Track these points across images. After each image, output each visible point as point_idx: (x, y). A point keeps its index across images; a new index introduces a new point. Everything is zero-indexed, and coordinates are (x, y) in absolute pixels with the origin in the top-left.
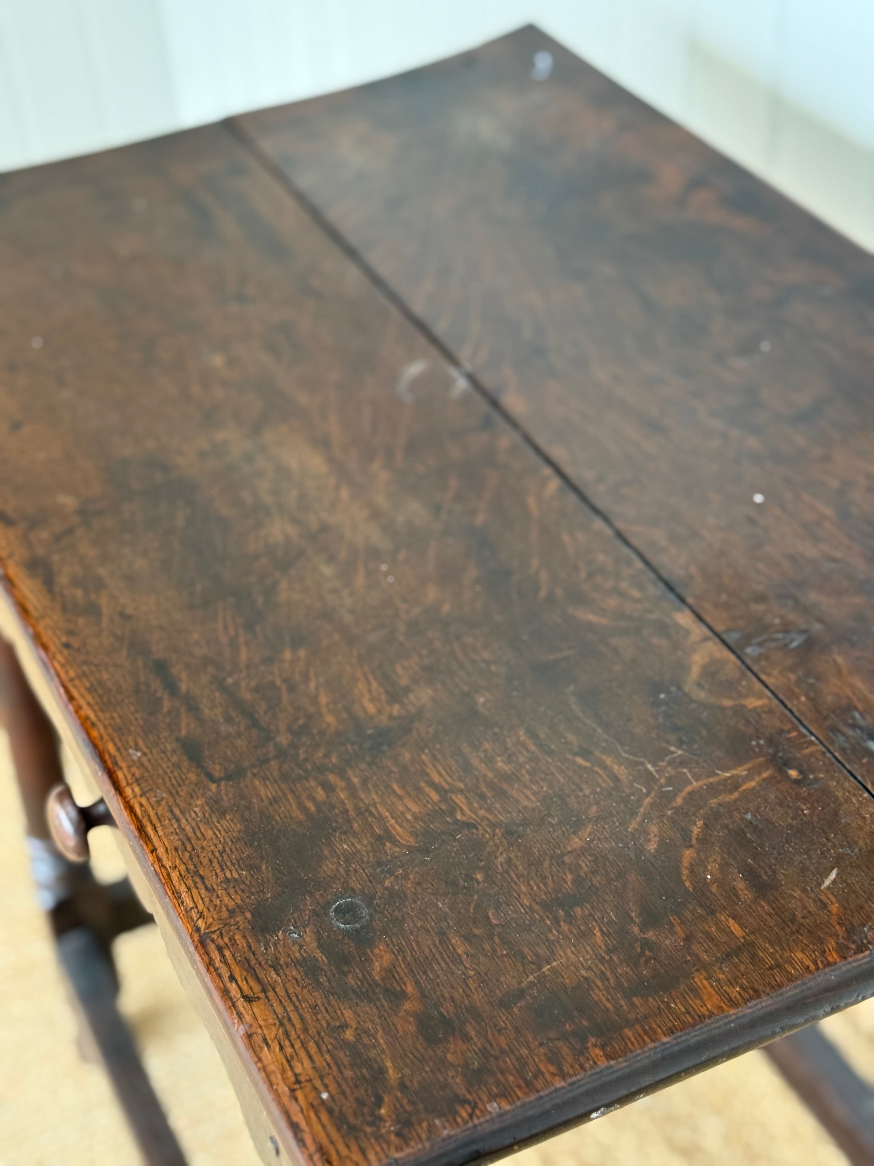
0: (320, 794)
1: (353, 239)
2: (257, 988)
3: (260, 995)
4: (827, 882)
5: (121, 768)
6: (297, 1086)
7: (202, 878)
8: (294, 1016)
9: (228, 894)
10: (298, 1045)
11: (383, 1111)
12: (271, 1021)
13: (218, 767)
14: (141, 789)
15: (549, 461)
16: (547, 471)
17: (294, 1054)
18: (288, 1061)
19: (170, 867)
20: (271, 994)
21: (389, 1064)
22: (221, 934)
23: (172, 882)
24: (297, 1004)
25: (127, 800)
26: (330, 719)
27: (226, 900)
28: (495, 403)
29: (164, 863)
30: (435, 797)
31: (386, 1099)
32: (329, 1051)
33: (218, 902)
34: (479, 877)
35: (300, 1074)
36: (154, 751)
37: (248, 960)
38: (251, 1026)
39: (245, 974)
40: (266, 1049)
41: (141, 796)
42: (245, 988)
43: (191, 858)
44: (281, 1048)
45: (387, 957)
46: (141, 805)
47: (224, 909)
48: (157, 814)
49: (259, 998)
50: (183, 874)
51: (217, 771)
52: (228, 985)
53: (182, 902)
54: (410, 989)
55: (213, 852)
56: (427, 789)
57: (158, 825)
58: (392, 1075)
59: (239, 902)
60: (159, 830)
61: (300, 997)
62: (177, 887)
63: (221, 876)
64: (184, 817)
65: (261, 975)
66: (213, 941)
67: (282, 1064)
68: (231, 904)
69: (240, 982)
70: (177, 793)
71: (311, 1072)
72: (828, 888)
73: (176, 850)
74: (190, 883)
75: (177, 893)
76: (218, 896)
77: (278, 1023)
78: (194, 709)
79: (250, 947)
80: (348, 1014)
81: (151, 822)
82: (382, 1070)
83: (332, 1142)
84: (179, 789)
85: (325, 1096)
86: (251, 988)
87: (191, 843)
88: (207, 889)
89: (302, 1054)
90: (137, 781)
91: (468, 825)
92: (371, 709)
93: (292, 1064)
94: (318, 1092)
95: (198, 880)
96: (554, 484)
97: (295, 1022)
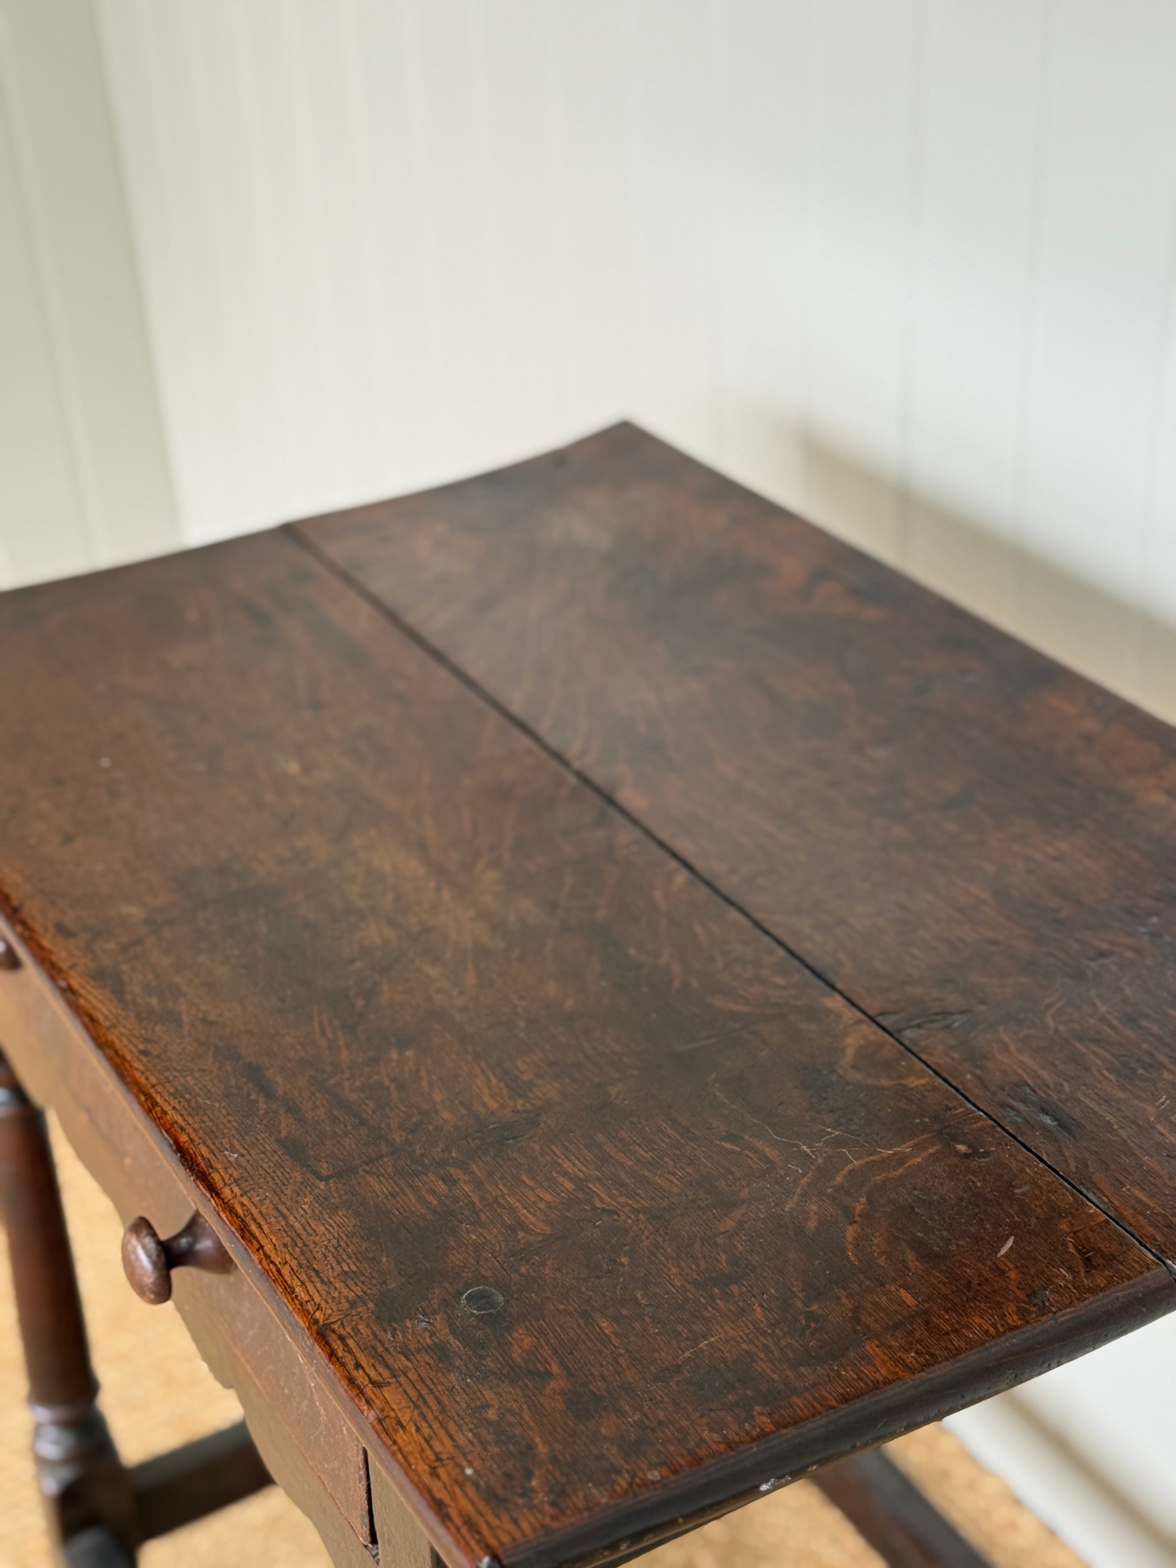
0: (442, 1187)
1: (438, 643)
2: (386, 1374)
3: (390, 1380)
4: (1004, 1251)
5: (216, 1170)
6: (437, 1464)
7: (317, 1272)
8: (430, 1399)
9: (347, 1286)
10: (436, 1426)
11: (534, 1483)
12: (404, 1404)
13: (325, 1166)
14: (241, 1189)
15: (675, 856)
16: (673, 864)
17: (432, 1434)
18: (427, 1441)
19: (280, 1263)
20: (402, 1379)
21: (538, 1440)
22: (342, 1324)
23: (282, 1277)
24: (432, 1387)
25: (226, 1201)
26: (447, 1115)
27: (345, 1292)
28: (610, 800)
29: (272, 1259)
30: (570, 1186)
31: (537, 1473)
32: (471, 1430)
33: (336, 1294)
34: (624, 1260)
35: (440, 1453)
36: (252, 1152)
37: (374, 1348)
38: (382, 1410)
39: (372, 1361)
40: (401, 1431)
41: (242, 1196)
42: (373, 1374)
43: (303, 1253)
44: (418, 1429)
45: (528, 1341)
46: (243, 1205)
47: (343, 1301)
48: (260, 1212)
49: (389, 1383)
50: (295, 1269)
51: (324, 1169)
52: (354, 1373)
53: (296, 1297)
54: (555, 1369)
55: (326, 1247)
56: (561, 1179)
57: (263, 1223)
58: (542, 1449)
59: (360, 1293)
60: (265, 1227)
61: (435, 1381)
62: (289, 1282)
63: (338, 1269)
64: (292, 1214)
65: (391, 1361)
66: (334, 1331)
67: (420, 1444)
68: (351, 1295)
69: (367, 1369)
70: (282, 1191)
71: (452, 1450)
72: (1005, 1255)
73: (285, 1246)
74: (304, 1277)
75: (290, 1287)
76: (336, 1288)
77: (412, 1406)
78: (293, 1109)
79: (375, 1336)
80: (489, 1395)
81: (255, 1220)
82: (531, 1447)
83: (480, 1514)
84: (283, 1188)
85: (469, 1472)
86: (380, 1375)
87: (301, 1239)
88: (322, 1282)
89: (441, 1433)
90: (236, 1181)
91: (610, 1212)
92: (493, 1104)
93: (431, 1443)
94: (462, 1471)
95: (312, 1274)
96: (682, 877)
97: (431, 1404)
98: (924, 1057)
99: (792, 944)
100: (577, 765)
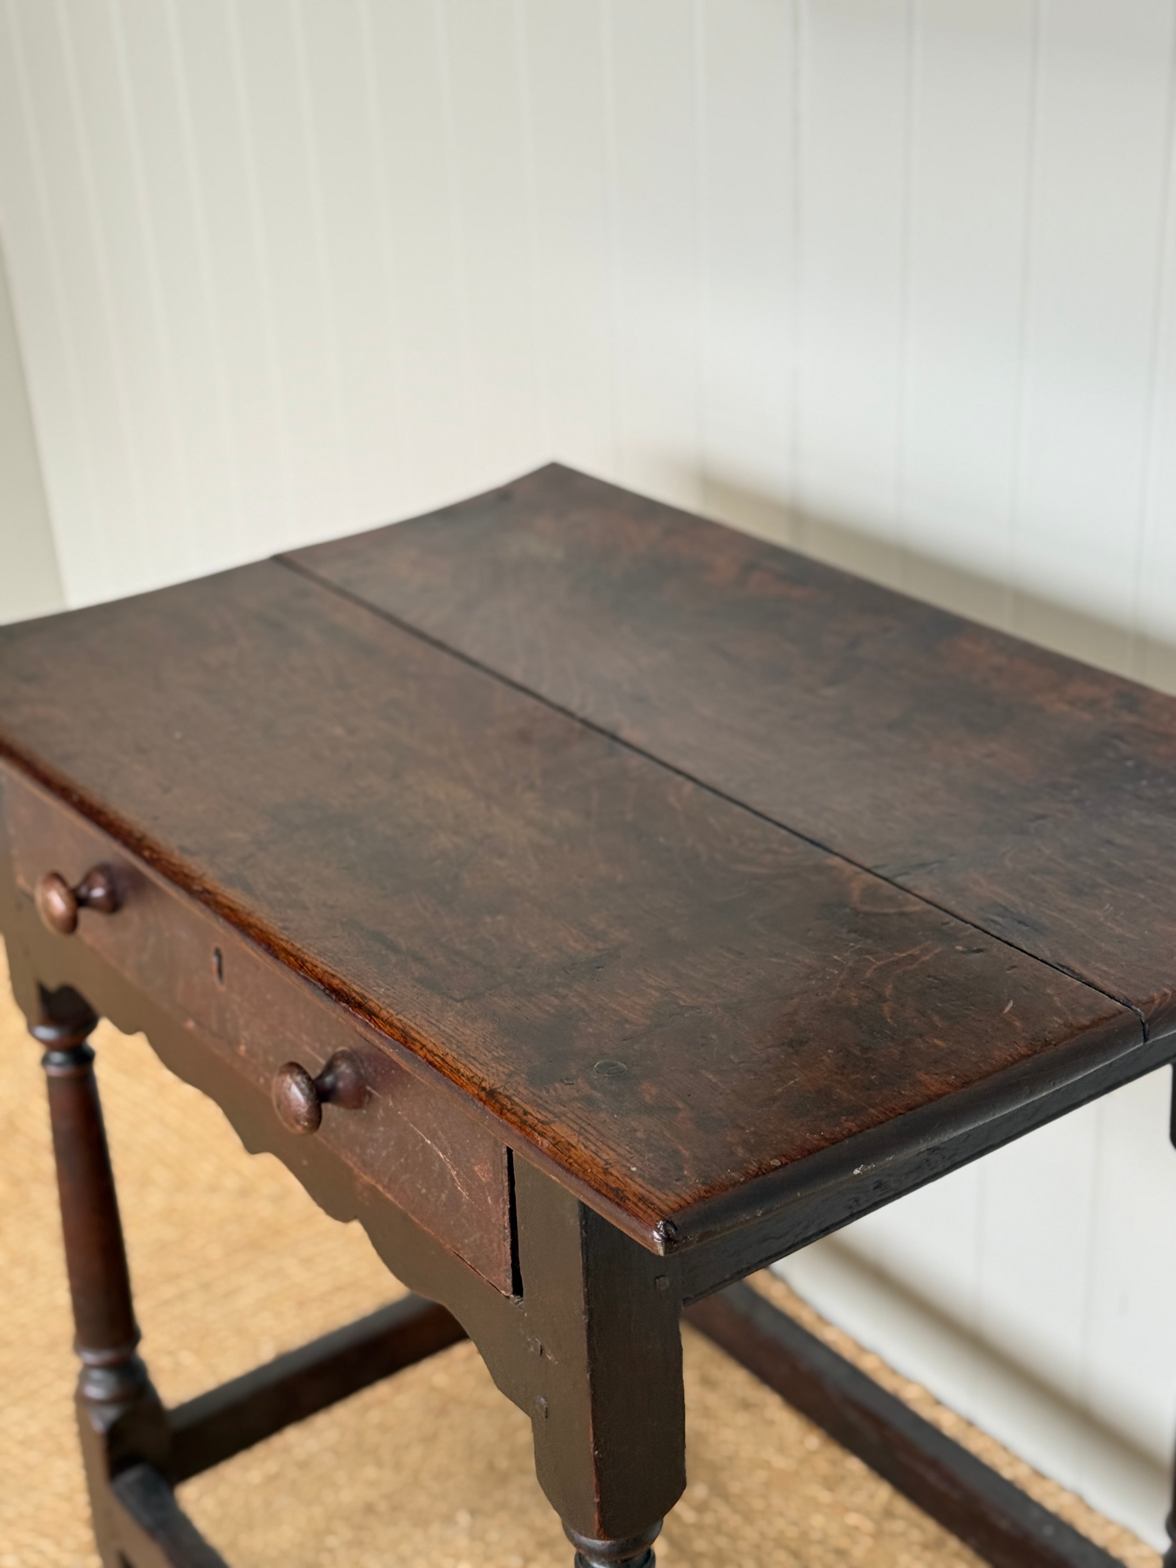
0: (556, 1002)
1: (437, 635)
2: (550, 1116)
3: (555, 1119)
4: (1007, 1009)
5: (371, 1000)
6: (608, 1166)
7: (474, 1058)
8: (589, 1128)
9: (501, 1065)
10: (599, 1144)
11: (686, 1173)
12: (570, 1133)
13: (457, 992)
14: (395, 1010)
15: (678, 772)
16: (679, 779)
17: (598, 1149)
18: (596, 1154)
19: (442, 1055)
20: (564, 1118)
21: (680, 1148)
22: (505, 1088)
23: (447, 1063)
24: (588, 1121)
25: (384, 1019)
26: (544, 955)
27: (501, 1069)
28: (614, 738)
29: (435, 1053)
30: (656, 994)
31: (686, 1167)
32: (627, 1145)
33: (494, 1071)
34: (714, 1036)
35: (607, 1159)
36: (395, 987)
37: (535, 1101)
38: (554, 1138)
39: (536, 1109)
40: (573, 1149)
41: (397, 1014)
42: (539, 1117)
43: (458, 1047)
44: (586, 1147)
45: (654, 1091)
46: (400, 1021)
47: (501, 1074)
48: (415, 1024)
49: (554, 1122)
50: (456, 1057)
51: (457, 994)
52: (525, 1117)
53: (463, 1075)
54: (680, 1105)
55: (476, 1042)
56: (649, 990)
57: (420, 1030)
58: (686, 1153)
59: (512, 1069)
60: (423, 1033)
61: (589, 1118)
62: (454, 1066)
63: (490, 1056)
64: (441, 1023)
65: (551, 1108)
66: (500, 1093)
67: (591, 1156)
68: (506, 1071)
69: (534, 1114)
70: (428, 1010)
71: (617, 1157)
72: (1009, 1012)
73: (443, 1043)
74: (465, 1062)
75: (455, 1069)
76: (492, 1067)
77: (577, 1134)
78: (418, 959)
79: (534, 1094)
80: (634, 1124)
81: (413, 1029)
82: (676, 1152)
83: (650, 1193)
84: (428, 1008)
85: (634, 1169)
86: (546, 1117)
87: (454, 1038)
88: (481, 1064)
89: (604, 1147)
90: (389, 1005)
91: (693, 1008)
92: (579, 947)
93: (599, 1154)
94: (629, 1169)
95: (472, 1060)
96: (689, 786)
97: (591, 1132)
98: (916, 892)
99: (791, 825)
100: (581, 714)
